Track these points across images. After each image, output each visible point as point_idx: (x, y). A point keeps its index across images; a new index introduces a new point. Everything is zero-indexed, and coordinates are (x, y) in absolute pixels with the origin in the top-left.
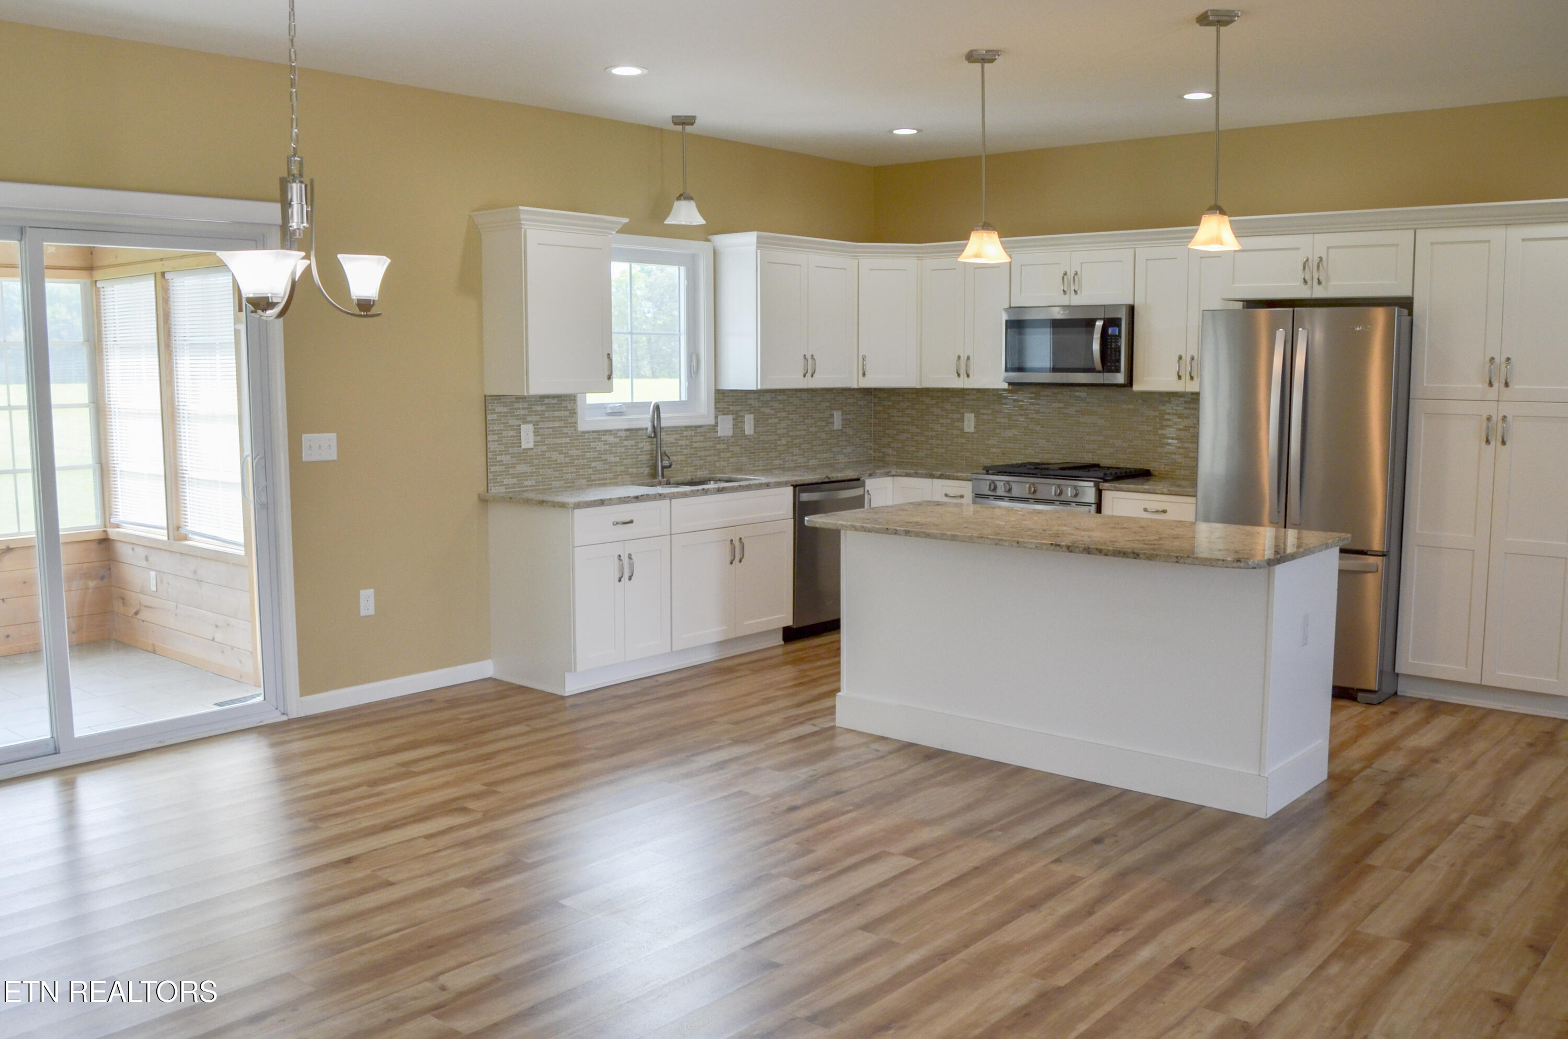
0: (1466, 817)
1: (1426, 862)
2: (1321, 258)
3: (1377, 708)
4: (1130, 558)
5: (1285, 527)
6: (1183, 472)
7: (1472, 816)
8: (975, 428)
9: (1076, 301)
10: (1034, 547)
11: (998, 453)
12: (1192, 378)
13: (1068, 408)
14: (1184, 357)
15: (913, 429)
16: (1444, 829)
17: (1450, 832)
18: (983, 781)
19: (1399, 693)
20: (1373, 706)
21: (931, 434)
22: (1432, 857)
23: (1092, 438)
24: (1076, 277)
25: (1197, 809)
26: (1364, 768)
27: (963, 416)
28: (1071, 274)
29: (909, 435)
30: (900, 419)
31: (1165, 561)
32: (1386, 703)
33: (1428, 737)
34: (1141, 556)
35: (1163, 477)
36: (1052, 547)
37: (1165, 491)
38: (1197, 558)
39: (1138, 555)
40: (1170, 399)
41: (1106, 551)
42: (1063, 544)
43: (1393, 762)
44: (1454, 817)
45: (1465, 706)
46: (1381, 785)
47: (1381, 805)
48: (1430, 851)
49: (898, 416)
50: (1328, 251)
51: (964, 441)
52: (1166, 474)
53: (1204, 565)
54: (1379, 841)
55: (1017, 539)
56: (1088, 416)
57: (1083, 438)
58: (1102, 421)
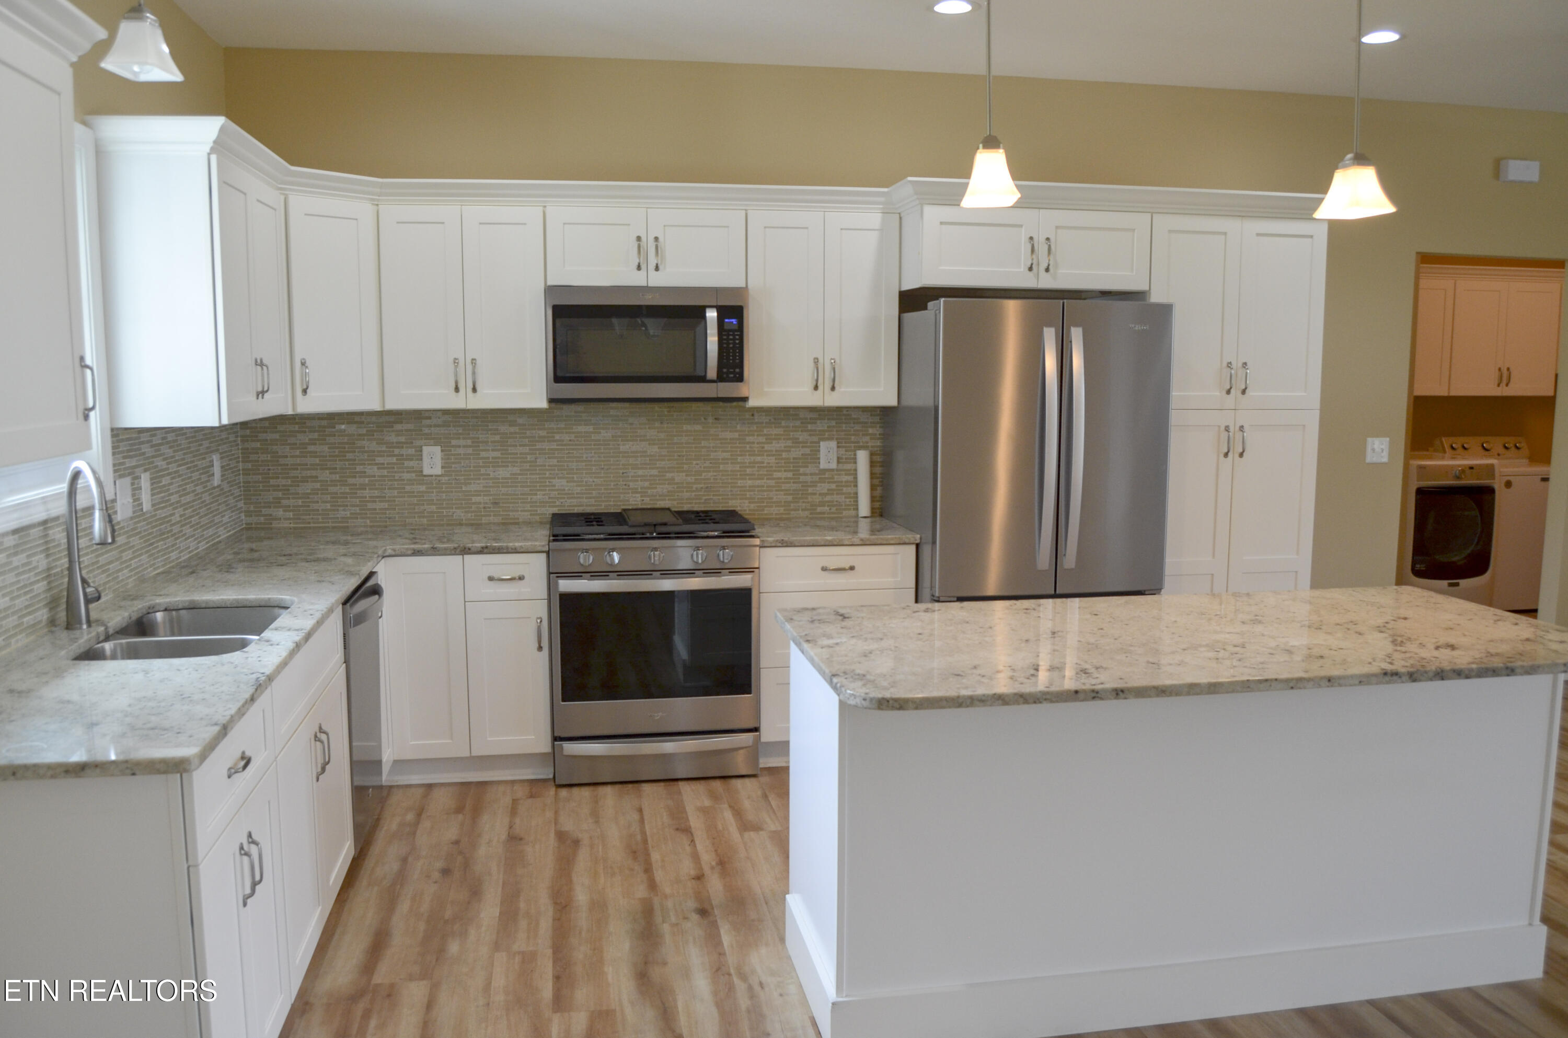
2: (1049, 240)
8: (442, 467)
11: (486, 503)
12: (833, 388)
13: (600, 433)
14: (823, 363)
15: (325, 475)
21: (358, 481)
23: (640, 472)
24: (657, 246)
27: (421, 451)
28: (649, 240)
29: (318, 485)
30: (298, 461)
37: (857, 541)
49: (292, 457)
50: (1060, 232)
51: (423, 488)
56: (631, 443)
57: (625, 474)
58: (655, 449)
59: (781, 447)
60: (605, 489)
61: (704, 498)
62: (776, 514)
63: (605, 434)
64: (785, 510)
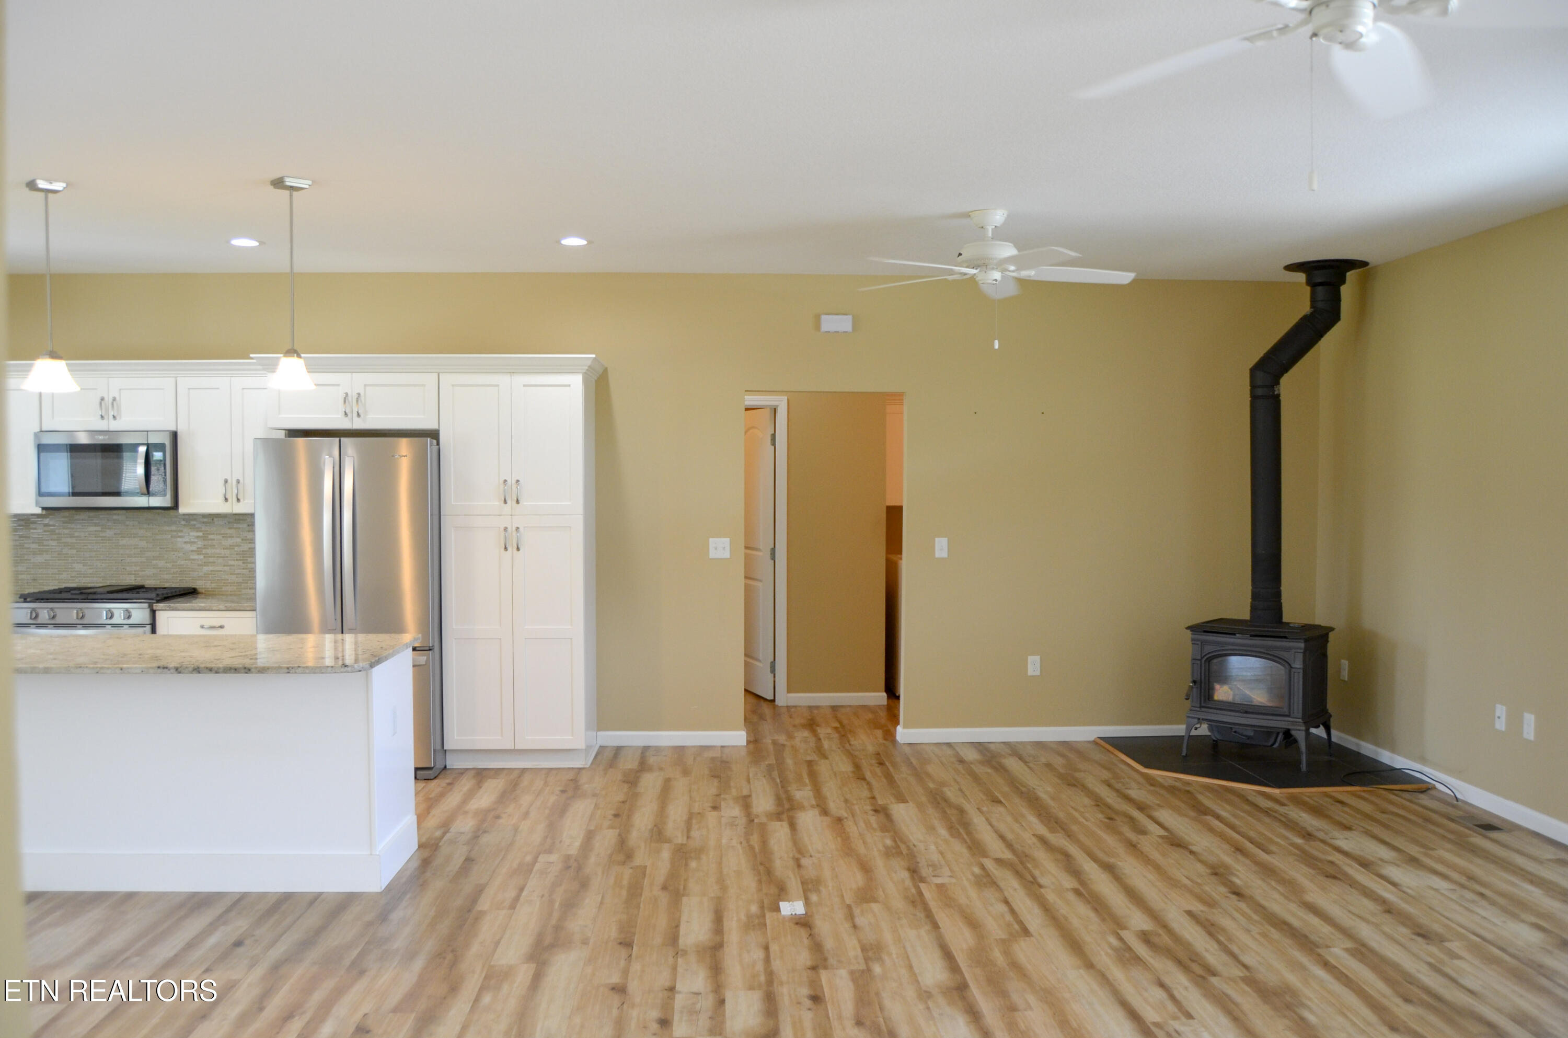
0: (538, 857)
1: (522, 898)
2: (359, 394)
3: (435, 781)
4: (242, 673)
5: (342, 633)
6: (229, 588)
7: (541, 856)
9: (114, 426)
10: (140, 671)
12: (238, 500)
13: (105, 532)
14: (229, 481)
16: (526, 870)
17: (531, 871)
18: (96, 913)
19: (447, 767)
20: (429, 781)
22: (524, 894)
23: (134, 560)
24: (115, 403)
25: (316, 898)
26: (444, 833)
28: (108, 400)
31: (276, 673)
32: (440, 776)
33: (485, 798)
34: (253, 670)
35: (209, 594)
36: (160, 670)
37: (222, 607)
38: (307, 667)
39: (249, 670)
40: (213, 519)
41: (216, 669)
42: (171, 666)
43: (464, 825)
44: (529, 858)
45: (503, 769)
46: (464, 845)
47: (469, 860)
48: (522, 889)
50: (365, 388)
52: (213, 591)
53: (314, 673)
54: (479, 891)
55: (120, 666)
56: (127, 539)
57: (123, 561)
58: (143, 544)
59: (233, 543)
60: (109, 571)
61: (179, 578)
62: (231, 591)
63: (109, 533)
64: (237, 588)
